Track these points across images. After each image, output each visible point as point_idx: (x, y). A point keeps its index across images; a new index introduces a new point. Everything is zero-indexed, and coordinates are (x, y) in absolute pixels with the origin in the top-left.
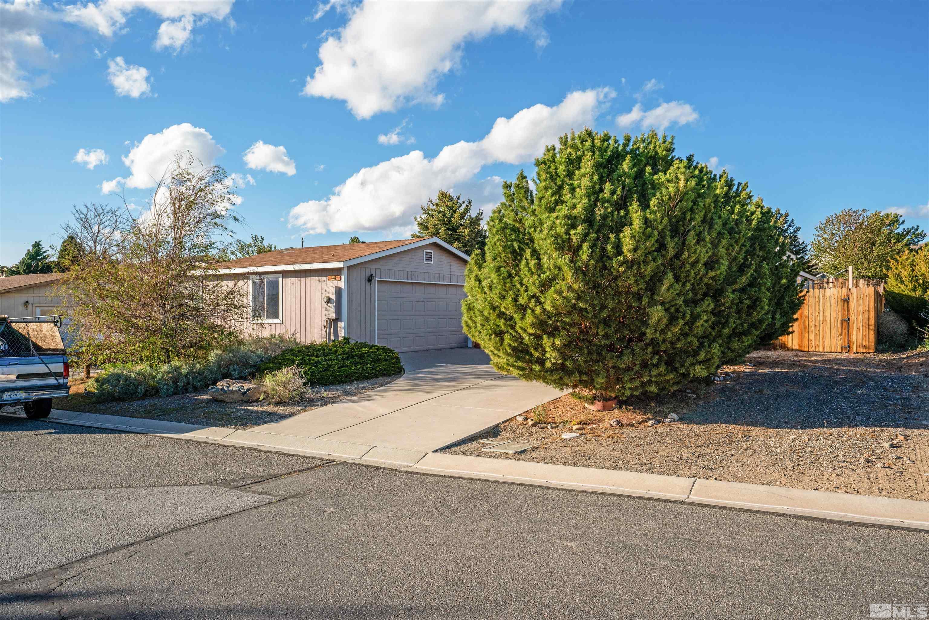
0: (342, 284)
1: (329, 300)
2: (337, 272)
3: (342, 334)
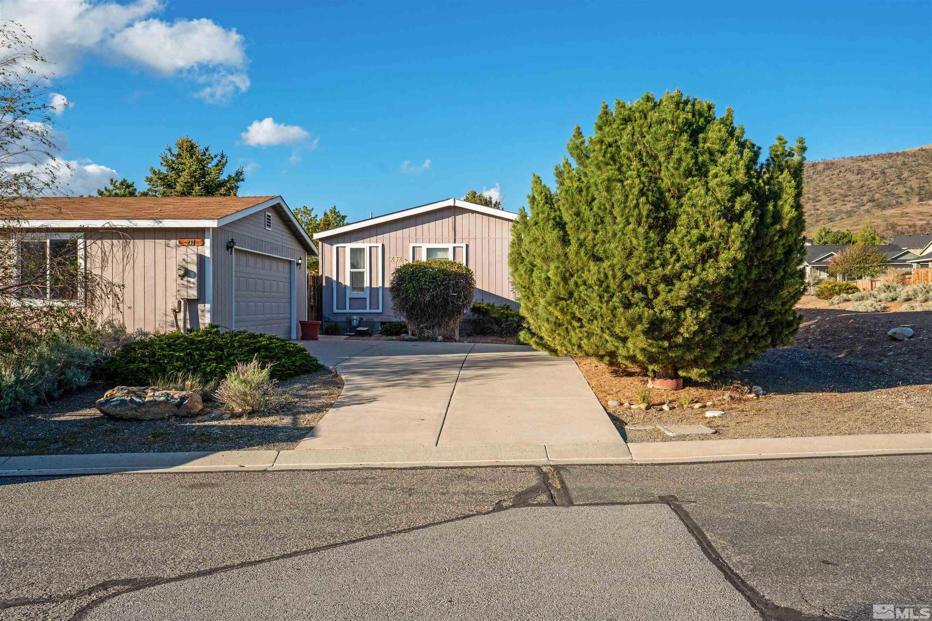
0: (207, 250)
1: (187, 273)
2: (201, 232)
3: (206, 320)
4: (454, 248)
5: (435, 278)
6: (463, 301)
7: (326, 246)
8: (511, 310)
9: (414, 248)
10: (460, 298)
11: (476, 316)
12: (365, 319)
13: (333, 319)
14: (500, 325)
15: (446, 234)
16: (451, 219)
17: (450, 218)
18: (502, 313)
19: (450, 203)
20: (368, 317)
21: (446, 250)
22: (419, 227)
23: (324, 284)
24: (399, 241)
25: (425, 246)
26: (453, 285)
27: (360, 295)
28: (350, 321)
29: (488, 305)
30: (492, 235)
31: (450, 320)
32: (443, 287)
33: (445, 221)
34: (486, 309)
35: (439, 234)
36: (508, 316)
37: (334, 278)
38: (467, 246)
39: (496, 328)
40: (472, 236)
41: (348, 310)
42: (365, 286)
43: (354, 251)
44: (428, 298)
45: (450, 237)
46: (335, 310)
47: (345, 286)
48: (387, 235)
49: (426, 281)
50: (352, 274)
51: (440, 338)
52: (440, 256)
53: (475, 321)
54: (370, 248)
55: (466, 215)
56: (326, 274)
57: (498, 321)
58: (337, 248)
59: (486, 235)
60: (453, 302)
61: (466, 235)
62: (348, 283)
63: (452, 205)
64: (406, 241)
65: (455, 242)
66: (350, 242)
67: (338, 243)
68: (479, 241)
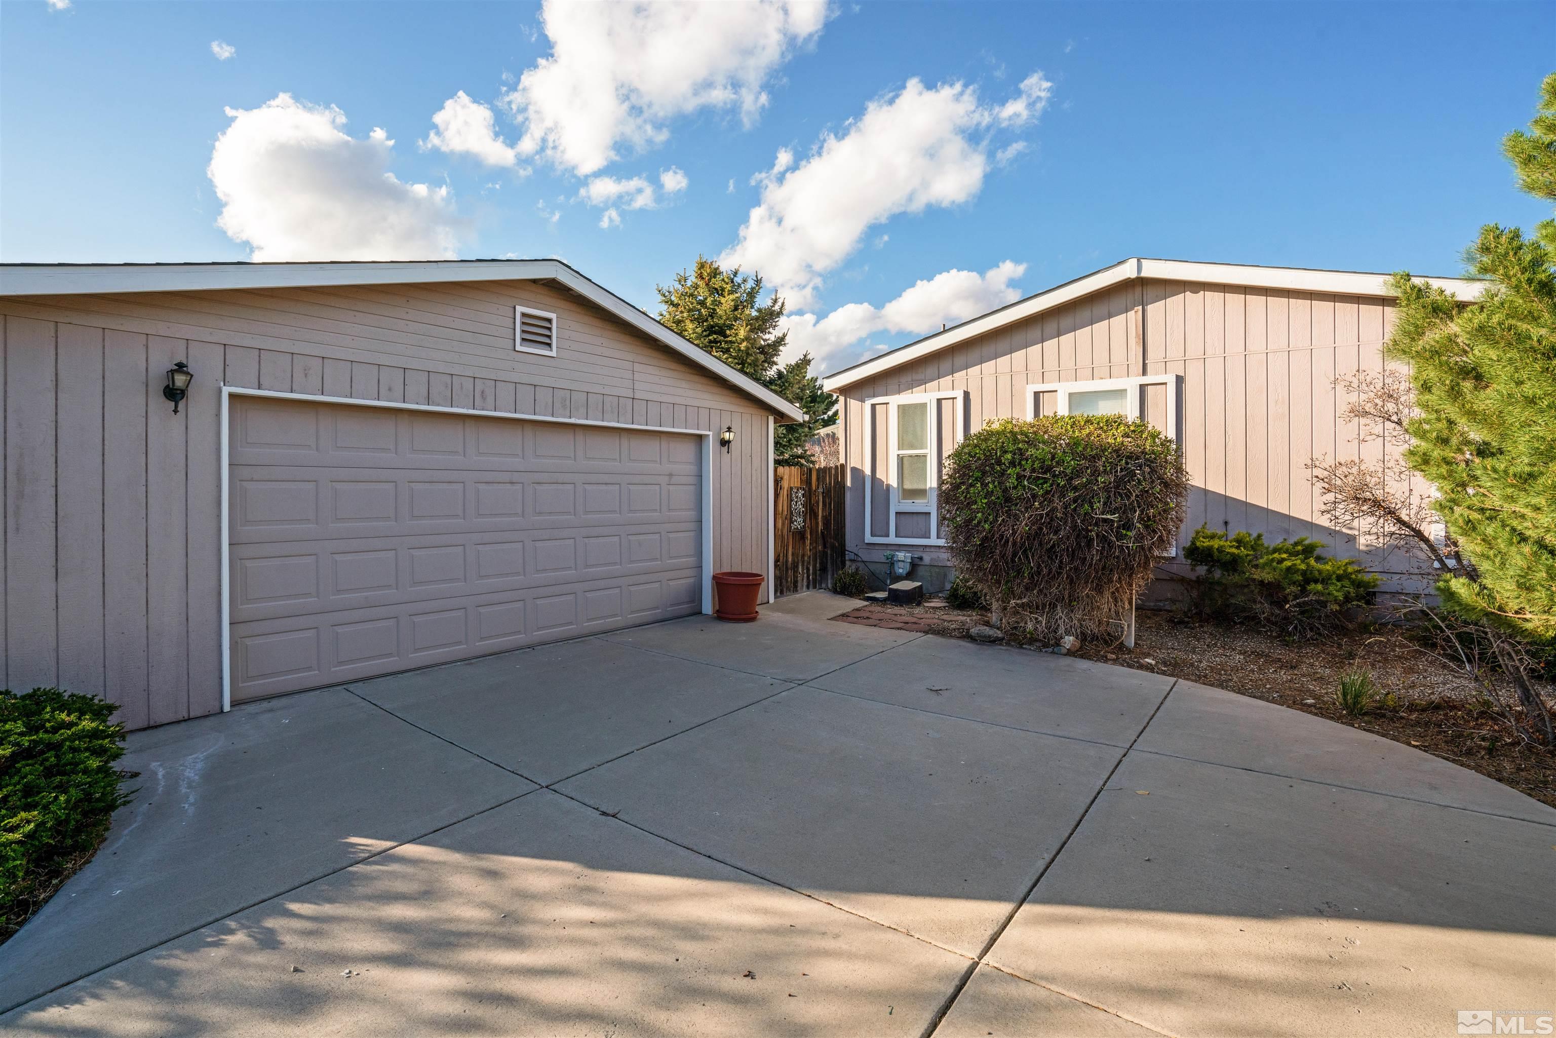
4: (1143, 388)
5: (1049, 469)
6: (1140, 537)
7: (854, 404)
8: (1318, 559)
9: (1037, 395)
10: (1128, 526)
11: (1202, 570)
12: (927, 559)
13: (864, 555)
14: (1280, 604)
15: (1118, 354)
16: (1134, 316)
17: (1131, 314)
18: (1289, 569)
19: (1128, 271)
20: (934, 555)
21: (1120, 393)
22: (1050, 344)
23: (849, 484)
24: (1004, 381)
25: (1064, 389)
26: (1106, 489)
27: (919, 505)
28: (891, 562)
29: (1240, 542)
30: (1257, 344)
31: (1099, 590)
32: (1072, 495)
33: (1118, 321)
34: (1233, 554)
35: (1101, 356)
36: (1308, 578)
37: (868, 471)
38: (1180, 380)
39: (1263, 608)
40: (1195, 350)
41: (892, 539)
42: (928, 486)
43: (904, 410)
44: (1023, 526)
45: (1132, 361)
46: (868, 538)
47: (888, 486)
48: (974, 371)
49: (1020, 477)
50: (901, 460)
51: (1069, 641)
52: (1105, 409)
53: (1199, 581)
54: (939, 401)
55: (1175, 302)
56: (854, 462)
57: (1272, 591)
58: (873, 407)
59: (1235, 346)
60: (1103, 539)
61: (1175, 352)
62: (893, 481)
63: (1134, 275)
64: (1019, 380)
65: (1144, 373)
66: (899, 392)
67: (874, 396)
68: (1214, 367)
